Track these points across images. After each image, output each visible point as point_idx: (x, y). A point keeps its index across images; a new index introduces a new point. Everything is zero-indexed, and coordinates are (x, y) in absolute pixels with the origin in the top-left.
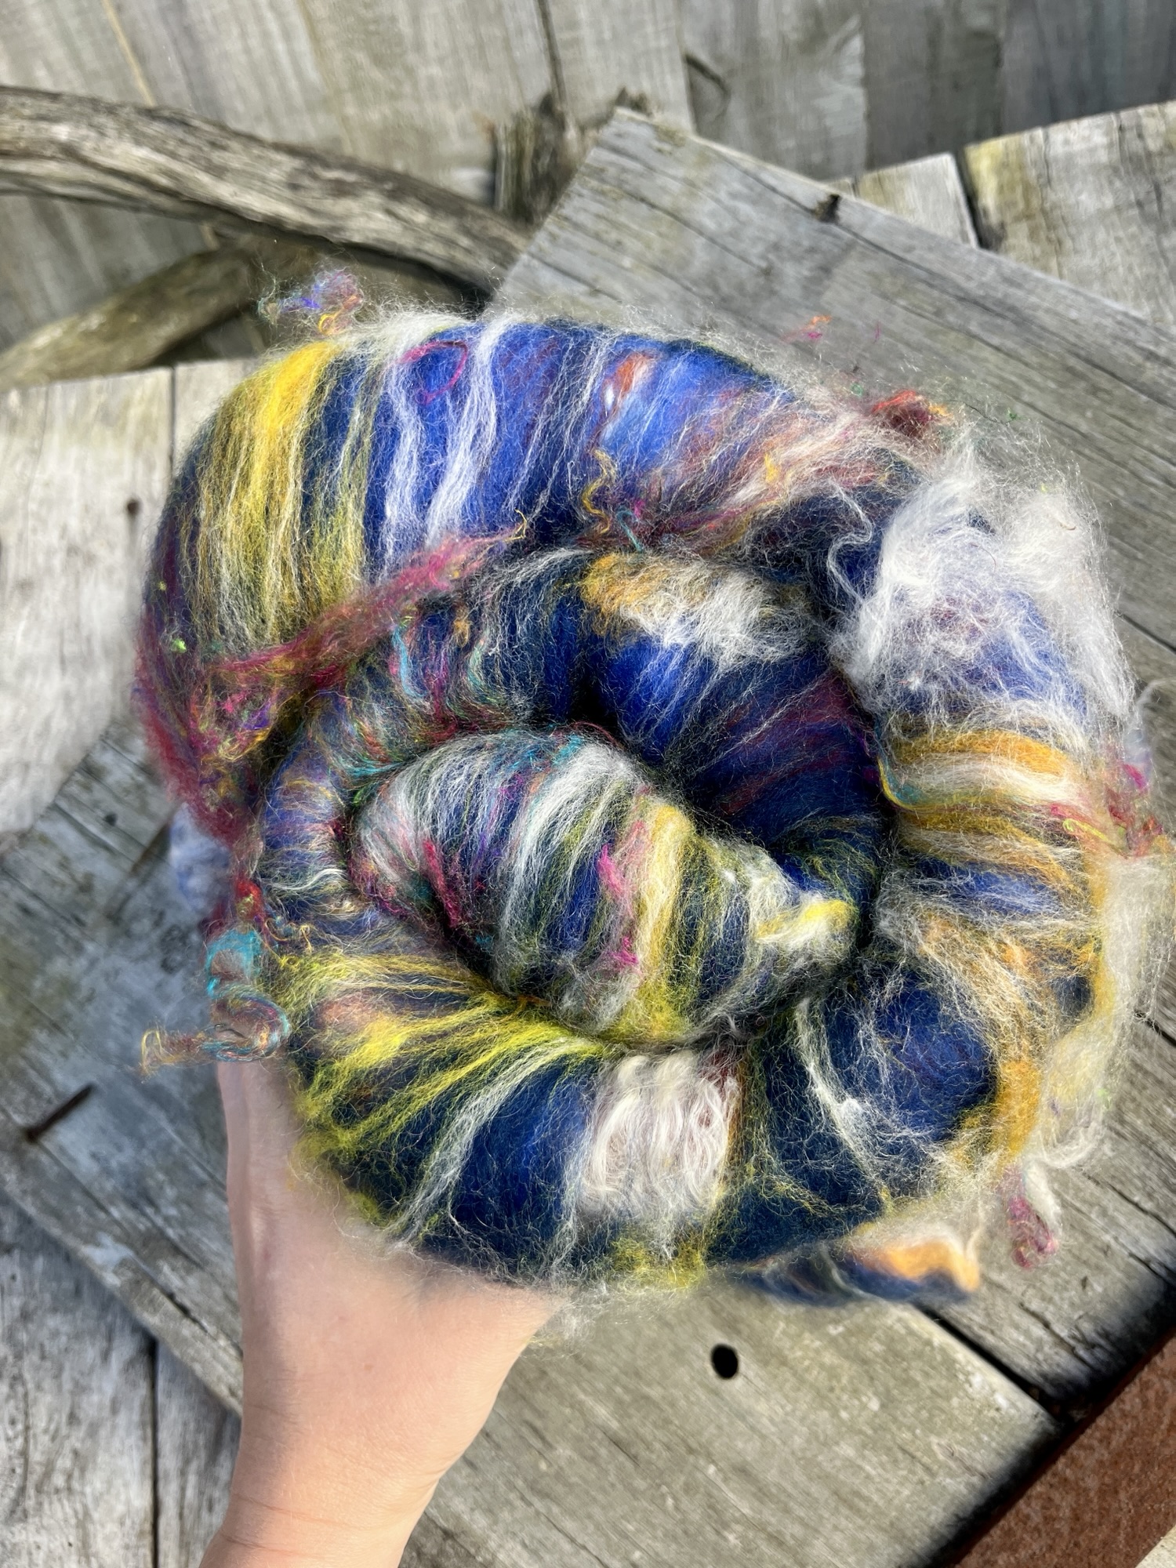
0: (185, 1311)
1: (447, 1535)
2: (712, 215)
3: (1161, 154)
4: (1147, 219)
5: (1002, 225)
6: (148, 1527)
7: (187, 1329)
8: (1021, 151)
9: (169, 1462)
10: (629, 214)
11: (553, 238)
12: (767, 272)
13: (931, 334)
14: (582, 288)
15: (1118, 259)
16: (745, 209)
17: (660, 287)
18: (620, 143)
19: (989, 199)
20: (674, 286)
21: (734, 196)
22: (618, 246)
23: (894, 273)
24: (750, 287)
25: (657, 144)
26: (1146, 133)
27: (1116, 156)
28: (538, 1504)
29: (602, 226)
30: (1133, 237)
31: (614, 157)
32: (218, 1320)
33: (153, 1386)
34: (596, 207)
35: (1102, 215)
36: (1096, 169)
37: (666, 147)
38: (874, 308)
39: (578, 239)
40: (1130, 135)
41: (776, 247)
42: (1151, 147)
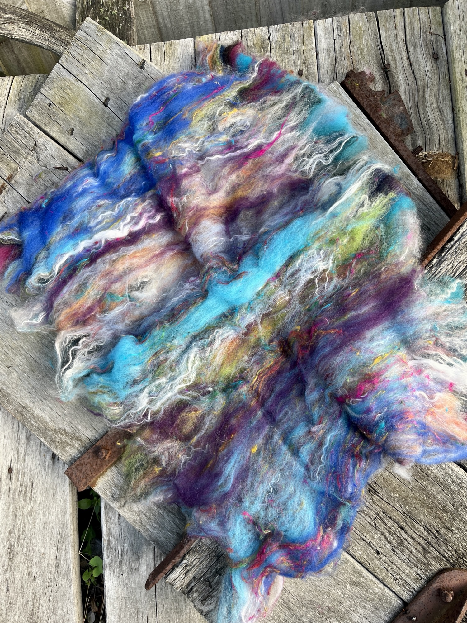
1: (24, 407)
2: (111, 60)
3: (251, 47)
8: (212, 40)
10: (88, 55)
11: (66, 59)
12: (124, 82)
14: (74, 78)
16: (120, 59)
17: (96, 82)
18: (86, 30)
20: (99, 82)
21: (117, 55)
22: (84, 65)
24: (119, 87)
25: (97, 32)
26: (249, 39)
28: (44, 401)
29: (80, 58)
31: (85, 34)
34: (78, 51)
37: (99, 34)
39: (73, 61)
41: (127, 75)
42: (249, 44)
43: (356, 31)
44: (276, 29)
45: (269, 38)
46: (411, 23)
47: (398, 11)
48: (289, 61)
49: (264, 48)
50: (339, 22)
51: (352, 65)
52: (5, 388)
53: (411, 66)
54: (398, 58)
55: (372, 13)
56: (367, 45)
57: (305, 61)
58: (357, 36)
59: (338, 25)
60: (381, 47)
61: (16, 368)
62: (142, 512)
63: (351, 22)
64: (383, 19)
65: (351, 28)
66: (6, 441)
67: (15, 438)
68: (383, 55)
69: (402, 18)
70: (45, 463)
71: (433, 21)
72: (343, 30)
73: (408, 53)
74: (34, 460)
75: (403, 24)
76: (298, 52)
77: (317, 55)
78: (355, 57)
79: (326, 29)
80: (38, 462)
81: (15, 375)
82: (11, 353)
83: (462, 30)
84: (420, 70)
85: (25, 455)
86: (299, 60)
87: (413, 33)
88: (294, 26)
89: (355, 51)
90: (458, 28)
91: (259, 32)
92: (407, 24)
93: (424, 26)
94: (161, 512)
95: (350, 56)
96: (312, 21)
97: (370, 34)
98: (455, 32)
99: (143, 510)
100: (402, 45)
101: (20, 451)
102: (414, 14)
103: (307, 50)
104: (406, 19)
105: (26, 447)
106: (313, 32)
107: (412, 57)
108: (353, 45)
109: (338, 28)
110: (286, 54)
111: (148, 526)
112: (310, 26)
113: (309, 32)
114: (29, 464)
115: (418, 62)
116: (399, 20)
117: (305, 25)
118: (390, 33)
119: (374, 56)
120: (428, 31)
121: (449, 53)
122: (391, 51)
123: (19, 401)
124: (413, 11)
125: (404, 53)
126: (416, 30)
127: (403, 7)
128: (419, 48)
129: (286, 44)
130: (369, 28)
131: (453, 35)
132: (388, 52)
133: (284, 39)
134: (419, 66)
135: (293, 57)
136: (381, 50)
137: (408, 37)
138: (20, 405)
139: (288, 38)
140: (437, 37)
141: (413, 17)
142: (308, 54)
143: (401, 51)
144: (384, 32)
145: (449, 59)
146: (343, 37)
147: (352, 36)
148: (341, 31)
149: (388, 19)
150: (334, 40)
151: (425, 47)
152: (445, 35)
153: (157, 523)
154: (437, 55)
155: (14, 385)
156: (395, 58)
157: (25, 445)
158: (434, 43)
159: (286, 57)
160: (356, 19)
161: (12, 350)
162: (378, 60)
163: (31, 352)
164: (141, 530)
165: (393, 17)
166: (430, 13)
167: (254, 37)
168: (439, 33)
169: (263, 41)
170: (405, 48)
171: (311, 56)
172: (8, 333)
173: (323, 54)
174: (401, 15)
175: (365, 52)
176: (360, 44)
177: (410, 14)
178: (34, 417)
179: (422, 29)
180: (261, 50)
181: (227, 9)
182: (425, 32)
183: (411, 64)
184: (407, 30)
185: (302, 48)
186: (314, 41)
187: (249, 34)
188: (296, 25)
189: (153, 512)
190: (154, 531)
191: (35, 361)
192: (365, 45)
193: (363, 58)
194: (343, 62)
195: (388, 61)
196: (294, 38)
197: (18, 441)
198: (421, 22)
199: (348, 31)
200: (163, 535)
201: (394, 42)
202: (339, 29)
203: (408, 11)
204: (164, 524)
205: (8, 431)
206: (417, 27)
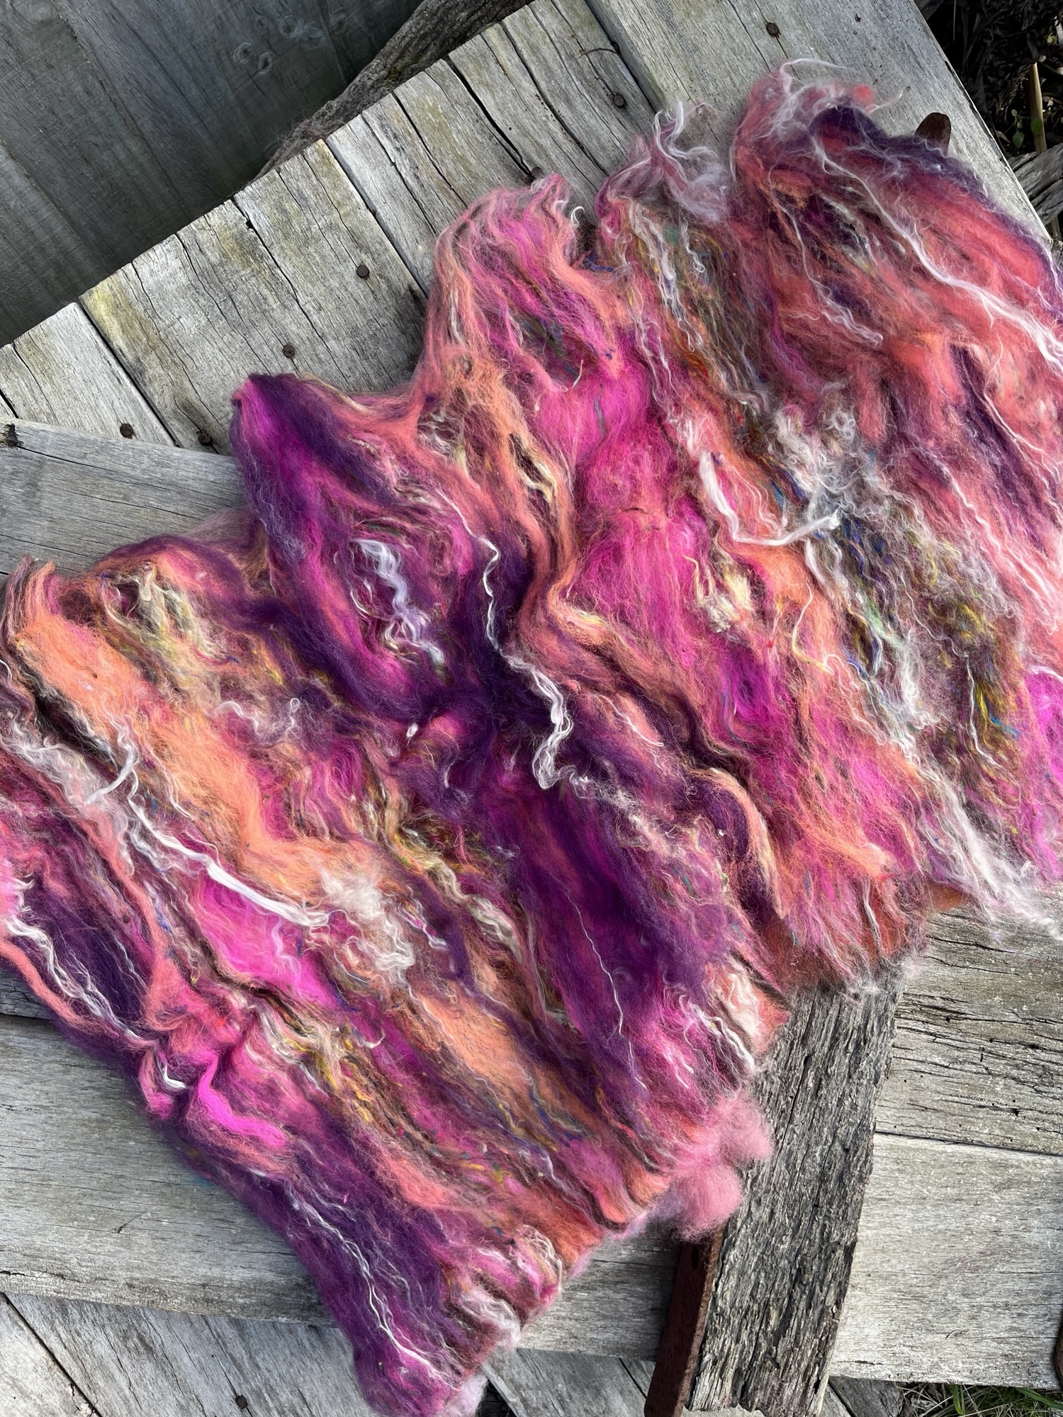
0: (8, 1273)
1: (204, 1286)
3: (221, 264)
4: (234, 326)
5: (138, 360)
6: (51, 1363)
7: (13, 1279)
8: (122, 290)
9: (42, 1329)
13: (128, 514)
15: (227, 367)
19: (119, 341)
23: (83, 475)
26: (204, 248)
27: (191, 275)
28: (240, 1248)
30: (229, 345)
32: (28, 1267)
33: (9, 1302)
35: (202, 332)
36: (183, 291)
38: (79, 503)
40: (193, 253)
42: (213, 259)
43: (429, 121)
44: (253, 198)
45: (249, 224)
46: (534, 50)
47: (492, 33)
48: (323, 257)
49: (252, 253)
50: (380, 118)
51: (460, 203)
52: (138, 1275)
53: (582, 148)
54: (546, 142)
55: (441, 65)
56: (468, 143)
57: (356, 238)
58: (437, 135)
59: (382, 126)
60: (499, 137)
61: (136, 1223)
62: (564, 1318)
63: (407, 106)
64: (471, 66)
65: (415, 120)
66: (194, 1356)
67: (209, 1339)
68: (512, 151)
69: (510, 47)
70: (300, 1344)
71: (575, 22)
72: (400, 132)
73: (561, 122)
74: (276, 1353)
75: (517, 59)
76: (331, 227)
77: (374, 213)
78: (459, 183)
79: (362, 148)
80: (287, 1352)
81: (143, 1239)
82: (105, 1203)
83: (647, 19)
84: (603, 148)
85: (251, 1357)
86: (344, 245)
87: (549, 70)
88: (289, 173)
89: (451, 167)
90: (636, 18)
91: (218, 222)
92: (526, 56)
93: (563, 43)
94: (600, 1294)
95: (446, 186)
96: (321, 142)
97: (462, 115)
98: (635, 32)
99: (563, 1314)
100: (541, 111)
101: (237, 1356)
102: (528, 26)
103: (347, 215)
104: (519, 45)
105: (244, 1340)
106: (338, 166)
107: (573, 127)
108: (438, 157)
109: (386, 132)
110: (306, 243)
111: (589, 1335)
112: (324, 156)
113: (329, 171)
114: (271, 1367)
115: (590, 132)
116: (505, 54)
117: (311, 159)
118: (501, 94)
119: (495, 161)
120: (575, 49)
121: (642, 82)
122: (526, 134)
123: (185, 1281)
124: (524, 19)
125: (554, 126)
126: (550, 60)
127: (499, 19)
128: (579, 100)
129: (294, 222)
130: (453, 103)
131: (634, 38)
132: (521, 139)
133: (284, 211)
134: (598, 139)
135: (325, 244)
136: (504, 142)
137: (543, 85)
138: (193, 1287)
139: (292, 206)
140: (601, 55)
141: (531, 33)
142: (355, 222)
143: (546, 124)
144: (489, 97)
145: (650, 93)
146: (408, 149)
147: (426, 139)
148: (396, 137)
149: (479, 60)
150: (394, 164)
151: (588, 92)
152: (613, 43)
153: (605, 1317)
154: (620, 95)
155: (154, 1258)
156: (541, 146)
157: (238, 1340)
158: (602, 72)
159: (311, 250)
160: (415, 94)
161: (104, 1194)
162: (508, 167)
163: (149, 1173)
164: (581, 1348)
165: (489, 53)
166: (560, 7)
167: (214, 240)
168: (601, 45)
169: (239, 239)
170: (549, 113)
171: (364, 223)
172: (72, 1168)
173: (387, 208)
174: (503, 39)
175: (473, 161)
176: (452, 148)
177: (520, 28)
178: (239, 1290)
179: (562, 52)
180: (248, 261)
181: (53, 143)
182: (571, 56)
183: (578, 143)
184: (533, 68)
185: (336, 215)
186: (352, 188)
187: (200, 236)
188: (292, 166)
189: (585, 1304)
190: (607, 1335)
191: (169, 1185)
192: (465, 145)
193: (476, 177)
194: (439, 207)
195: (531, 161)
196: (305, 199)
197: (220, 1341)
198: (553, 36)
199: (412, 130)
200: (627, 1329)
201: (520, 111)
202: (390, 134)
203: (512, 23)
204: (617, 1311)
205: (186, 1336)
206: (548, 52)
